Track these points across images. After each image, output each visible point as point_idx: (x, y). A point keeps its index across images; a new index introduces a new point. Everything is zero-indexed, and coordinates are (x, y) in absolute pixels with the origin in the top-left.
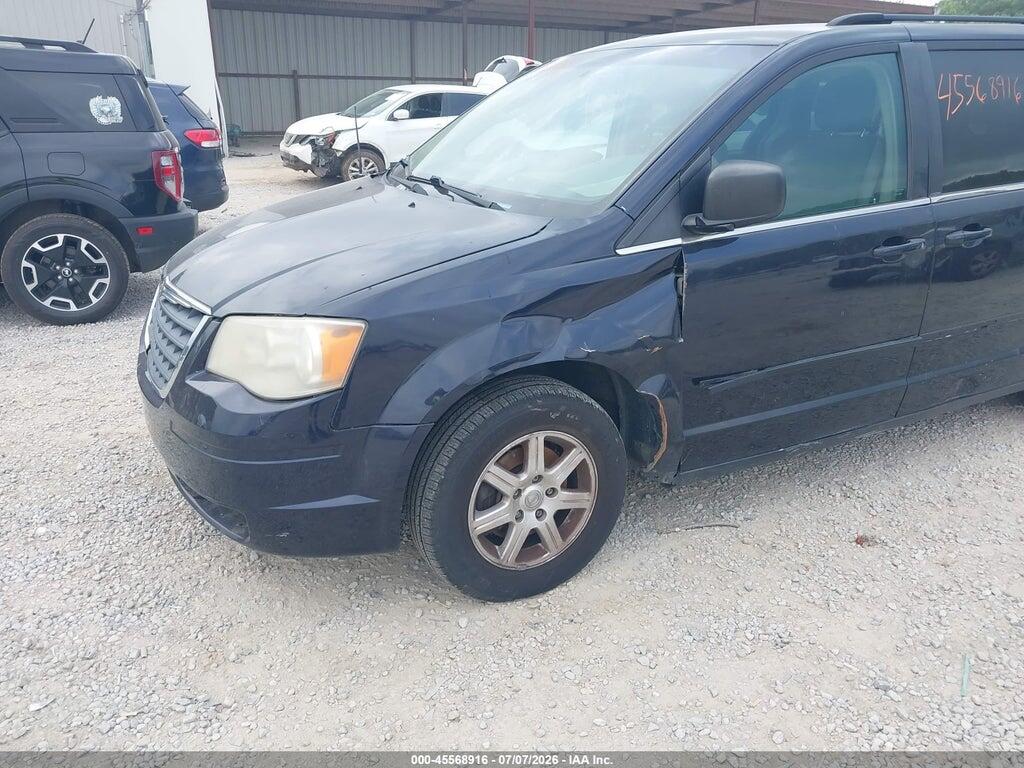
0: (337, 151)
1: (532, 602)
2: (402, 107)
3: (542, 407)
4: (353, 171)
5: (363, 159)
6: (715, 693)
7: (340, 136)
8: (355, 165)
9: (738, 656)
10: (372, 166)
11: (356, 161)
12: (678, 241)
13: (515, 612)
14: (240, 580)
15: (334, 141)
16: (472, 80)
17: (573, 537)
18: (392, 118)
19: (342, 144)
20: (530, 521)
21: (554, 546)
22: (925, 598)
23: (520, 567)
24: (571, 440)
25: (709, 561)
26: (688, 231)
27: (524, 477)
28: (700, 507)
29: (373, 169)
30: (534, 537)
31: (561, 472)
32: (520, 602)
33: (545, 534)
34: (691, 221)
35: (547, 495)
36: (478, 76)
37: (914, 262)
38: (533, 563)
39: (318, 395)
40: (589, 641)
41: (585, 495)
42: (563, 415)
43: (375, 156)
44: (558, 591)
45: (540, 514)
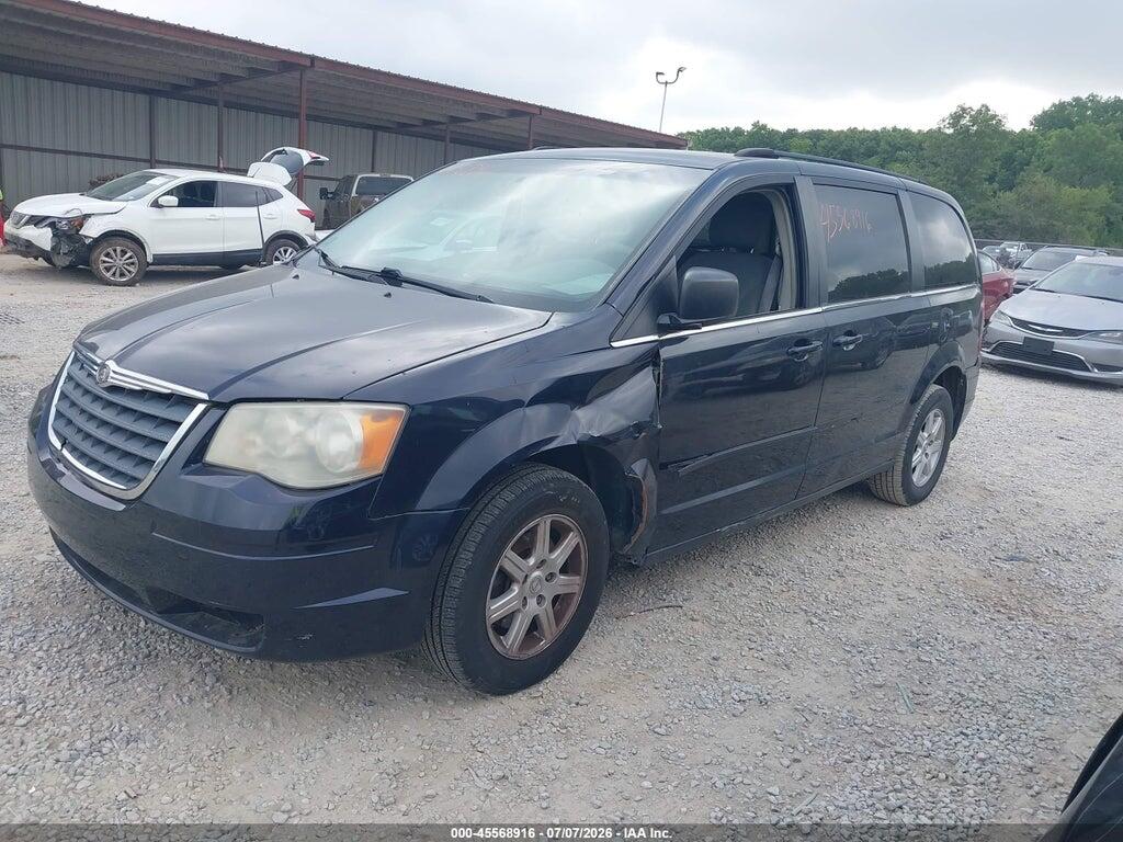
0: (86, 237)
1: (532, 690)
2: (169, 193)
3: (554, 490)
4: (104, 262)
5: (119, 249)
6: (731, 748)
7: (91, 221)
8: (108, 255)
9: (734, 715)
10: (130, 257)
11: (110, 250)
12: (656, 337)
13: (520, 703)
14: (207, 705)
15: (81, 226)
16: (246, 171)
17: (564, 623)
18: (156, 204)
19: (92, 230)
20: (532, 607)
21: (550, 633)
22: (854, 651)
23: (524, 656)
24: (569, 523)
25: (671, 639)
26: (662, 329)
27: (532, 561)
28: (641, 592)
29: (131, 260)
30: (535, 625)
31: (560, 555)
32: (520, 694)
33: (544, 620)
34: (664, 319)
35: (547, 581)
36: (254, 167)
37: (814, 362)
38: (532, 652)
39: (354, 483)
40: (603, 718)
41: (577, 579)
42: (569, 499)
43: (135, 246)
44: (551, 680)
45: (540, 598)
